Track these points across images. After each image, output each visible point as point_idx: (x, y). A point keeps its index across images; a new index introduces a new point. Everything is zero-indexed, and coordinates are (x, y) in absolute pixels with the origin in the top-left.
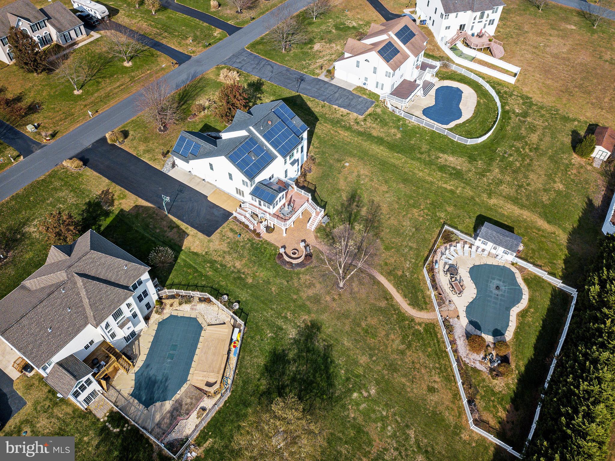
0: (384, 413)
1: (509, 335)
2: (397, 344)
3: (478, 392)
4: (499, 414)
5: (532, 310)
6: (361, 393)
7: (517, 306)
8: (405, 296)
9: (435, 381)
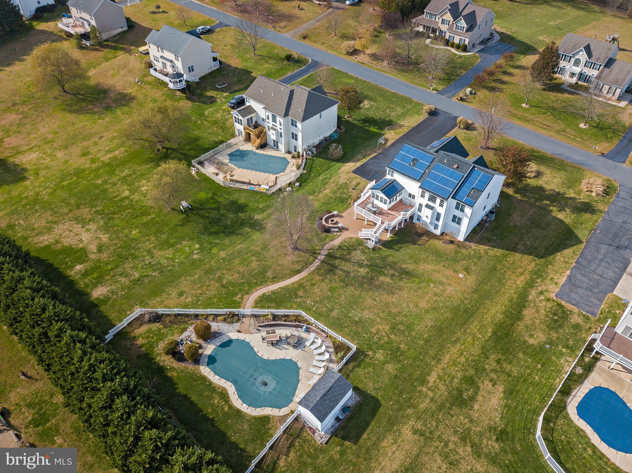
0: (177, 261)
1: (205, 370)
2: (228, 277)
3: (165, 327)
4: (141, 339)
5: (226, 409)
6: (197, 249)
7: (236, 393)
8: (273, 293)
9: (187, 298)
